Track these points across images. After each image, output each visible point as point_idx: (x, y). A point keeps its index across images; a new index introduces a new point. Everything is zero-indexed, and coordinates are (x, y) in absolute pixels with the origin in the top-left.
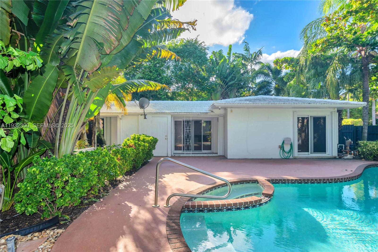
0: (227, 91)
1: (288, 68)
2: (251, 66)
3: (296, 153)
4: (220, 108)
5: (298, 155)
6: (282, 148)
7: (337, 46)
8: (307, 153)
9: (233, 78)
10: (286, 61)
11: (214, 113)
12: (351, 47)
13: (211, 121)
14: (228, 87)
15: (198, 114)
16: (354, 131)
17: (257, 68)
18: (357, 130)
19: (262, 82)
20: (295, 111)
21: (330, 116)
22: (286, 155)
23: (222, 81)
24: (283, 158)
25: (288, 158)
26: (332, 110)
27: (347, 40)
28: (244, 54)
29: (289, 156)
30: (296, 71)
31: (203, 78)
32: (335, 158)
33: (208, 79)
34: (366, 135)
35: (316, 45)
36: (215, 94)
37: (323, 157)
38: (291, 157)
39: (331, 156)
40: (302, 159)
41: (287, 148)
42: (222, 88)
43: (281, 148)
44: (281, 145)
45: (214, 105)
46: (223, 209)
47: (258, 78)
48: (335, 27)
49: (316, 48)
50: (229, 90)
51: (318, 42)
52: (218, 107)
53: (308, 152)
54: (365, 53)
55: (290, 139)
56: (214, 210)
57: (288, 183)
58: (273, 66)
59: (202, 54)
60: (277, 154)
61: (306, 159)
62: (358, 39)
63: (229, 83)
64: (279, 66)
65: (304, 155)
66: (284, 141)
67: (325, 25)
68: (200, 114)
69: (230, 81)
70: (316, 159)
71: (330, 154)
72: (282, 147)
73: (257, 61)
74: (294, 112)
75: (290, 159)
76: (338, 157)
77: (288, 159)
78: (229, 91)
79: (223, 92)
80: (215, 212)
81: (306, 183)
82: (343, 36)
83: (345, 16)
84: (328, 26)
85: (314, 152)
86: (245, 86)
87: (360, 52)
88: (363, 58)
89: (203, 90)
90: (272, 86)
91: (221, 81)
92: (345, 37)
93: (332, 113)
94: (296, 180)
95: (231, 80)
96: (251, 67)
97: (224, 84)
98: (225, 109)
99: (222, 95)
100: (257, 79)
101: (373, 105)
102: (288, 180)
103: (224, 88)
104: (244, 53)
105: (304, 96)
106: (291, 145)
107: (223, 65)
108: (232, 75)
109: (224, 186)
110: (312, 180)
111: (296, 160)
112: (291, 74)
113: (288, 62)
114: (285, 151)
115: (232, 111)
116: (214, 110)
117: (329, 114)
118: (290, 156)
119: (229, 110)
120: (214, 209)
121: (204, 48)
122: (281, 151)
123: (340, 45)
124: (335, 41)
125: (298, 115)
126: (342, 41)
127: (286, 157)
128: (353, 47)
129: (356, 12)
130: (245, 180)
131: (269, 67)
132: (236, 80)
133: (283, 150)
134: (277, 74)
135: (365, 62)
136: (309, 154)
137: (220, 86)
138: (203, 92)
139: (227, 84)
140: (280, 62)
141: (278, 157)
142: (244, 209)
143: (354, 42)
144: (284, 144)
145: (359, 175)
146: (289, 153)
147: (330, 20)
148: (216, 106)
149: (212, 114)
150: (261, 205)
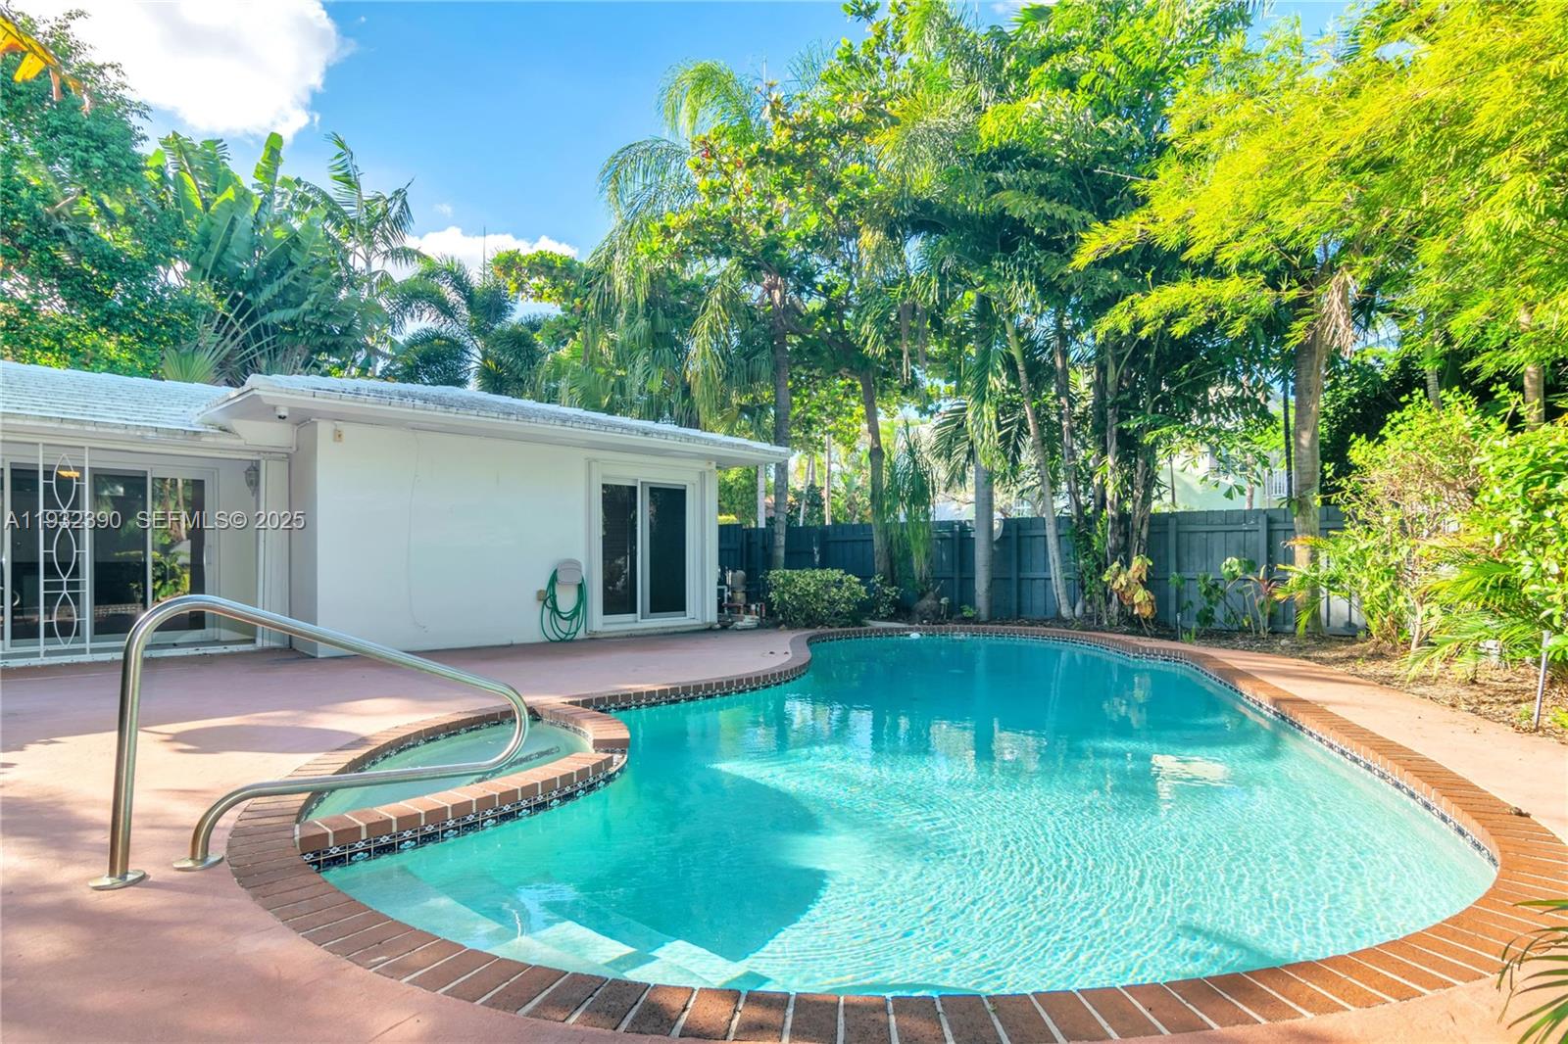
0: (252, 353)
1: (550, 296)
2: (368, 258)
3: (598, 620)
4: (283, 414)
5: (604, 624)
6: (549, 603)
7: (719, 254)
8: (629, 617)
9: (292, 296)
10: (544, 266)
11: (240, 437)
12: (752, 268)
13: (203, 481)
14: (257, 335)
15: (142, 437)
16: (742, 544)
17: (402, 273)
18: (752, 540)
19: (427, 339)
20: (595, 460)
21: (698, 486)
22: (564, 626)
23: (226, 296)
24: (554, 637)
25: (569, 637)
26: (702, 465)
27: (746, 243)
28: (332, 194)
29: (573, 630)
30: (584, 313)
31: (111, 263)
32: (710, 629)
33: (136, 271)
34: (781, 553)
35: (666, 232)
36: (185, 355)
37: (679, 630)
38: (581, 634)
39: (699, 622)
40: (615, 637)
41: (566, 600)
42: (225, 335)
43: (545, 603)
44: (544, 587)
45: (256, 392)
46: (483, 822)
47: (412, 316)
48: (725, 187)
49: (663, 241)
50: (266, 350)
51: (673, 221)
52: (275, 408)
53: (635, 612)
54: (783, 298)
55: (578, 564)
56: (444, 832)
57: (638, 707)
58: (476, 278)
59: (111, 130)
60: (529, 625)
61: (627, 636)
62: (776, 245)
63: (263, 315)
64: (516, 280)
65: (623, 623)
66: (556, 571)
67: (698, 167)
68: (151, 434)
69: (270, 307)
70: (659, 634)
71: (699, 616)
72: (548, 598)
73: (395, 245)
74: (589, 462)
75: (578, 640)
76: (718, 626)
77: (571, 640)
78: (263, 355)
79: (228, 356)
80: (451, 840)
81: (692, 699)
82: (739, 223)
83: (752, 159)
84: (706, 173)
85: (651, 611)
86: (349, 341)
87: (769, 289)
88: (776, 310)
89: (111, 321)
90: (470, 361)
91: (220, 297)
92: (743, 230)
93: (702, 475)
94: (663, 692)
95: (282, 301)
96: (369, 264)
97: (238, 316)
98: (303, 421)
99: (221, 365)
100: (408, 320)
101: (760, 474)
102: (638, 696)
103: (233, 338)
104: (333, 188)
105: (611, 410)
106: (580, 587)
107: (234, 219)
108: (286, 280)
109: (404, 749)
110: (709, 686)
111: (596, 643)
112: (566, 321)
113: (555, 271)
114: (559, 613)
115: (338, 436)
116: (237, 424)
117: (695, 478)
118: (578, 629)
119: (324, 429)
120: (444, 828)
121: (112, 97)
122: (547, 612)
123: (728, 253)
124: (718, 234)
125: (604, 477)
126: (734, 239)
127: (563, 636)
128: (758, 268)
129: (781, 160)
130: (486, 713)
131: (460, 283)
132: (306, 306)
133: (555, 609)
134: (492, 315)
135: (782, 324)
136: (636, 622)
137: (216, 324)
138: (107, 338)
139: (251, 319)
140: (524, 265)
141: (536, 637)
142: (559, 805)
143: (765, 252)
144: (557, 585)
145: (804, 666)
146: (575, 621)
147: (714, 156)
148: (266, 401)
149: (226, 440)
150: (609, 779)
